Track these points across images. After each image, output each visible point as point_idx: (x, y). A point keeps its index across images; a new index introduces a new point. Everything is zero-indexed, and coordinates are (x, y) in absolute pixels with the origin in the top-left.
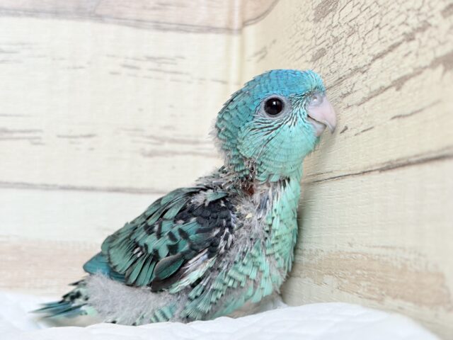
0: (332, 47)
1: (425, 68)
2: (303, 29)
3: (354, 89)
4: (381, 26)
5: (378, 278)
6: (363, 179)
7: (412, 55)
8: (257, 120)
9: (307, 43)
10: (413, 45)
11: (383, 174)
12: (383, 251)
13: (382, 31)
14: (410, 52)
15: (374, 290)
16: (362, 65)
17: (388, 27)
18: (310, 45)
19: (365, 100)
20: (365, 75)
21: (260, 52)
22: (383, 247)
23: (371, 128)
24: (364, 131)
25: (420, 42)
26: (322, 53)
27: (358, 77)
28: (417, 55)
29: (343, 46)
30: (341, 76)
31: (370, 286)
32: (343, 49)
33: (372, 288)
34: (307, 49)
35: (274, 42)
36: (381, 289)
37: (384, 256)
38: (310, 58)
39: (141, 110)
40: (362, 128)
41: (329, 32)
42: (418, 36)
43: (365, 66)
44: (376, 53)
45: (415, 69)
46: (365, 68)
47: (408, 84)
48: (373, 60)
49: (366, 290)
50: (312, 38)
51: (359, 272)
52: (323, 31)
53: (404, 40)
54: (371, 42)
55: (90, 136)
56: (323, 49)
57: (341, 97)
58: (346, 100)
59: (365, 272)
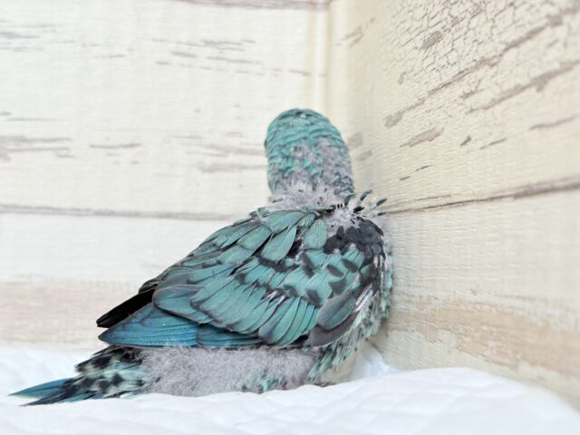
0: (450, 31)
2: (410, 6)
3: (480, 88)
4: (516, 4)
5: (511, 337)
6: (492, 208)
7: (559, 45)
9: (417, 24)
10: (560, 32)
11: (519, 202)
12: (519, 303)
13: (518, 12)
14: (556, 41)
15: (505, 353)
16: (490, 56)
17: (526, 6)
18: (421, 26)
19: (495, 102)
20: (495, 69)
21: (354, 34)
22: (518, 297)
23: (503, 140)
24: (492, 144)
25: (570, 28)
26: (436, 38)
27: (484, 72)
28: (565, 45)
29: (465, 29)
30: (462, 69)
31: (500, 347)
32: (466, 33)
33: (503, 350)
34: (416, 33)
35: (372, 21)
36: (515, 352)
37: (519, 309)
38: (420, 44)
40: (491, 139)
41: (446, 11)
42: (567, 19)
43: (494, 57)
44: (510, 41)
45: (562, 63)
46: (495, 60)
47: (554, 84)
48: (506, 50)
49: (494, 352)
50: (423, 17)
51: (485, 328)
52: (438, 8)
53: (547, 25)
54: (504, 26)
56: (437, 33)
57: (462, 97)
58: (469, 102)
59: (494, 329)
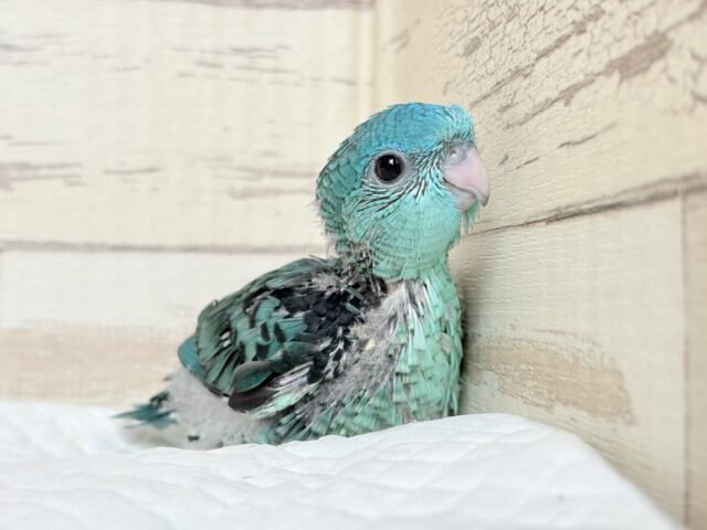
0: (488, 36)
1: (598, 74)
2: (451, 6)
3: (516, 100)
4: (546, 9)
5: (547, 376)
7: (583, 54)
8: (367, 188)
9: (458, 28)
10: (584, 39)
11: (551, 226)
12: (552, 338)
13: (547, 16)
14: (581, 50)
15: (542, 393)
16: (523, 65)
17: (554, 11)
18: (462, 30)
20: (528, 81)
21: (400, 38)
22: (551, 331)
23: (536, 159)
24: (528, 163)
25: (593, 36)
26: (475, 45)
27: (519, 82)
28: (589, 54)
29: (501, 35)
30: (499, 80)
31: (535, 387)
32: (502, 39)
33: (540, 390)
34: (457, 38)
35: (418, 22)
36: (550, 392)
37: (552, 344)
38: (461, 50)
39: (226, 129)
40: (526, 159)
41: (484, 14)
42: (590, 26)
43: (528, 66)
44: (541, 49)
45: (587, 75)
46: (528, 70)
47: (581, 95)
48: (538, 59)
49: (532, 393)
50: (463, 21)
51: (523, 367)
52: (478, 11)
53: (573, 32)
54: (535, 33)
55: (151, 170)
56: (477, 38)
57: (499, 111)
58: (506, 116)
59: (532, 368)
